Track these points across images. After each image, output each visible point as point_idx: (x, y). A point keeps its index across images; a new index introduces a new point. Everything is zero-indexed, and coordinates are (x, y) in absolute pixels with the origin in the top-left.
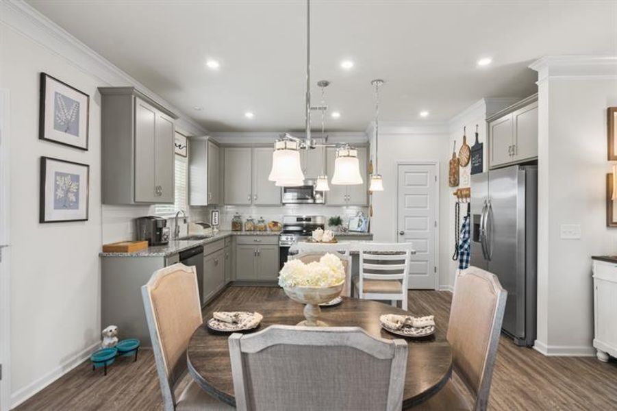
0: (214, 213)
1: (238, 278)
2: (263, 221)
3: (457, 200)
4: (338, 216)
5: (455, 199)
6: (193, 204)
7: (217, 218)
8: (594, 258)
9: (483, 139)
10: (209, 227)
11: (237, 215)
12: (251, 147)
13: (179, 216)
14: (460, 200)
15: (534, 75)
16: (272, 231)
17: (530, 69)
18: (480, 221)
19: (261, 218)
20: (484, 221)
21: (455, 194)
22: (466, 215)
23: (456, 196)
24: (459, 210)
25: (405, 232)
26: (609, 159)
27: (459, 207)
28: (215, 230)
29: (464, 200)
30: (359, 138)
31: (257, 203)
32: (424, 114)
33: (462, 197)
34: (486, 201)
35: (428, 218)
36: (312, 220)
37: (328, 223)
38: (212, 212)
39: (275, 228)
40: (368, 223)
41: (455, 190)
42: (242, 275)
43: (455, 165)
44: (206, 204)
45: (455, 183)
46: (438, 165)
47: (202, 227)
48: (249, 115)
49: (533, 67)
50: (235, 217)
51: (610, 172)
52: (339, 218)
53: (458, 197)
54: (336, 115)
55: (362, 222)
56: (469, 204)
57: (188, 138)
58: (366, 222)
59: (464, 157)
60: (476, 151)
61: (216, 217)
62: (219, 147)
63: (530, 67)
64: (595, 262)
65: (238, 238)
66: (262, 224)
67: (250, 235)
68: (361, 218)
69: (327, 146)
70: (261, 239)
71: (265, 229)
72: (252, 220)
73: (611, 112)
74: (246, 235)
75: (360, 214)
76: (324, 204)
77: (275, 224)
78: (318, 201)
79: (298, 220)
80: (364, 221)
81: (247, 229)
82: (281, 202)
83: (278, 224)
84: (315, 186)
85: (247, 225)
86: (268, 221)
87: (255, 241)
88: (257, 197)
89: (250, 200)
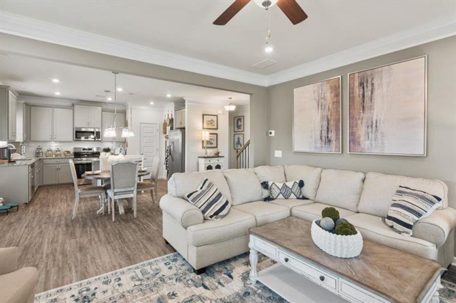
1: (44, 184)
2: (59, 151)
4: (108, 147)
5: (165, 139)
8: (199, 157)
9: (173, 117)
16: (66, 156)
19: (58, 149)
21: (165, 137)
22: (168, 146)
26: (203, 129)
30: (121, 108)
31: (55, 140)
32: (152, 103)
33: (167, 139)
35: (154, 147)
36: (93, 149)
37: (102, 151)
39: (69, 155)
40: (125, 150)
41: (165, 135)
42: (46, 183)
43: (165, 125)
45: (165, 133)
48: (58, 94)
49: (184, 98)
50: (38, 149)
54: (110, 99)
59: (168, 123)
60: (171, 121)
61: (24, 149)
62: (27, 106)
64: (200, 159)
65: (44, 160)
66: (58, 153)
67: (54, 158)
68: (122, 148)
69: (102, 111)
70: (60, 160)
71: (60, 155)
72: (51, 150)
73: (203, 115)
74: (51, 159)
75: (121, 146)
76: (100, 141)
77: (68, 152)
78: (97, 140)
79: (84, 149)
80: (123, 150)
81: (47, 156)
82: (74, 140)
83: (71, 152)
84: (95, 131)
85: (47, 153)
86: (63, 151)
87: (56, 162)
88: (56, 137)
89: (51, 138)
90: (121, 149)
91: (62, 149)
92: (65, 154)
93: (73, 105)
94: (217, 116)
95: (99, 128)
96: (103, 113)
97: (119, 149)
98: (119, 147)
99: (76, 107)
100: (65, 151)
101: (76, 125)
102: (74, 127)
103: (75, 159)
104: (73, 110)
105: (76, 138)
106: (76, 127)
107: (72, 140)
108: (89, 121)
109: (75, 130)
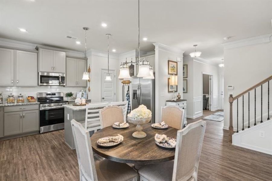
2: (22, 97)
3: (123, 85)
4: (71, 92)
8: (167, 101)
14: (124, 85)
15: (154, 47)
16: (29, 102)
17: (153, 45)
18: (137, 92)
19: (20, 94)
20: (138, 92)
21: (122, 82)
22: (128, 90)
23: (122, 83)
24: (124, 88)
25: (105, 97)
26: (168, 74)
27: (124, 87)
29: (126, 85)
30: (82, 55)
31: (17, 85)
32: (114, 51)
33: (125, 84)
34: (138, 85)
35: (112, 92)
36: (56, 94)
37: (65, 95)
39: (33, 100)
40: (87, 95)
46: (116, 71)
49: (154, 44)
51: (169, 77)
52: (71, 93)
53: (123, 84)
54: (78, 43)
55: (84, 94)
56: (129, 86)
58: (86, 95)
60: (131, 67)
63: (153, 44)
65: (5, 108)
66: (21, 98)
67: (16, 105)
68: (83, 92)
69: (67, 57)
70: (24, 107)
71: (23, 101)
72: (13, 96)
73: (169, 61)
74: (13, 106)
75: (82, 91)
76: (64, 86)
77: (32, 98)
78: (61, 85)
79: (47, 94)
80: (85, 94)
81: (9, 102)
82: (38, 84)
83: (35, 98)
84: (60, 76)
85: (8, 99)
86: (26, 96)
87: (20, 109)
88: (18, 81)
89: (13, 83)
90: (82, 93)
91: (25, 94)
92: (28, 100)
93: (37, 49)
94: (177, 63)
95: (63, 73)
96: (67, 58)
97: (81, 93)
98: (81, 91)
99: (41, 50)
100: (29, 97)
101: (41, 69)
102: (39, 71)
103: (41, 105)
104: (38, 53)
105: (41, 83)
106: (41, 72)
107: (36, 84)
108: (54, 66)
109: (40, 74)
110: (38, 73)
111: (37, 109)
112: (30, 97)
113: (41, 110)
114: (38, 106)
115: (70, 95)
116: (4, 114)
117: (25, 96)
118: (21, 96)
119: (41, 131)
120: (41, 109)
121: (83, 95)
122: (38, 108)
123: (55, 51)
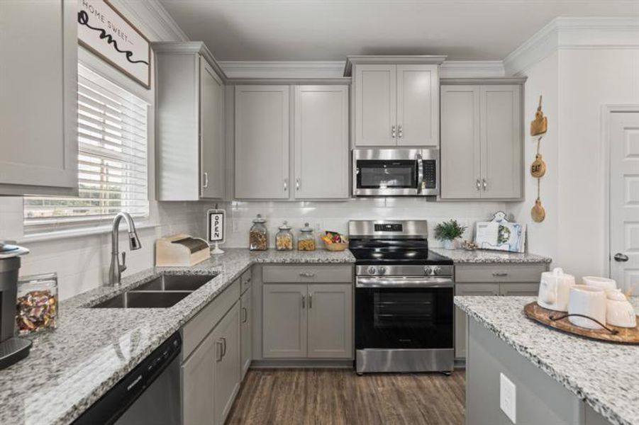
0: (213, 217)
1: (265, 356)
2: (310, 231)
6: (168, 196)
7: (220, 226)
10: (206, 246)
11: (260, 220)
12: (289, 84)
13: (122, 226)
16: (328, 250)
19: (307, 225)
25: (627, 254)
28: (217, 251)
36: (403, 228)
37: (433, 233)
38: (210, 215)
39: (337, 246)
40: (524, 235)
44: (196, 198)
47: (185, 249)
50: (256, 223)
55: (508, 232)
57: (153, 46)
58: (519, 235)
61: (218, 223)
62: (225, 83)
65: (267, 270)
66: (307, 238)
67: (292, 263)
68: (505, 224)
69: (443, 82)
70: (311, 271)
72: (288, 230)
74: (283, 263)
75: (500, 216)
76: (434, 197)
77: (335, 236)
78: (424, 192)
79: (378, 227)
80: (514, 232)
81: (280, 248)
82: (352, 193)
83: (341, 237)
84: (420, 161)
85: (278, 238)
86: (320, 231)
87: (302, 275)
88: (300, 185)
89: (287, 189)
90: (501, 228)
91: (319, 225)
92: (324, 243)
93: (348, 71)
95: (430, 147)
97: (494, 226)
98: (492, 218)
99: (358, 70)
100: (327, 232)
101: (359, 140)
102: (353, 148)
103: (360, 267)
104: (350, 85)
105: (360, 186)
106: (358, 147)
107: (345, 194)
108: (400, 123)
109: (357, 156)
110: (351, 153)
111: (349, 283)
112: (329, 234)
113: (359, 286)
114: (349, 270)
115: (450, 232)
116: (262, 287)
117: (319, 229)
118: (306, 229)
119: (362, 366)
120: (359, 283)
121: (506, 235)
122: (350, 281)
123: (401, 67)
